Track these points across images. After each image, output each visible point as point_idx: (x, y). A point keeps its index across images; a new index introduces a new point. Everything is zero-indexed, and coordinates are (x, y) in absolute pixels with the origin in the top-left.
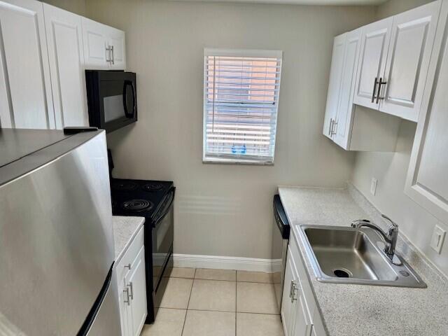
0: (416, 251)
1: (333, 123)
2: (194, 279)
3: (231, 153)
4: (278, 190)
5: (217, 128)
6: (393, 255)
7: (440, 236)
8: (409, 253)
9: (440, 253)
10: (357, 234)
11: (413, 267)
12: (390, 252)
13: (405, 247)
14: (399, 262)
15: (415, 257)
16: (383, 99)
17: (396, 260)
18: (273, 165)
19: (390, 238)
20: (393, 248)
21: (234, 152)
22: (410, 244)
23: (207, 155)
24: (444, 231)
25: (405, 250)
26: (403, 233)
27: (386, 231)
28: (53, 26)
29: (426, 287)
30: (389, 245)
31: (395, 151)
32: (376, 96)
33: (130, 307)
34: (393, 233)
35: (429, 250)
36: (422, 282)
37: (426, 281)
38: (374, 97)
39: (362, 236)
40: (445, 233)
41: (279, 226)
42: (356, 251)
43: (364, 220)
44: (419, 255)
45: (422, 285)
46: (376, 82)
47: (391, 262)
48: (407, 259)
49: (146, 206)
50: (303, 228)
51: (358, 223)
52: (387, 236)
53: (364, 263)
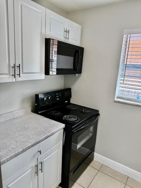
2: (99, 170)
3: (136, 98)
5: (127, 81)
21: (138, 98)
23: (118, 98)
28: (21, 6)
33: (42, 173)
49: (74, 120)
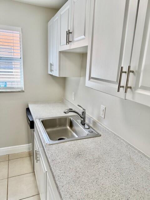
0: (94, 120)
1: (51, 65)
4: (28, 106)
6: (84, 124)
7: (103, 110)
8: (92, 122)
9: (104, 118)
10: (68, 118)
11: (94, 128)
12: (83, 124)
13: (90, 119)
14: (88, 127)
15: (95, 123)
16: (71, 42)
17: (86, 127)
18: (23, 91)
19: (82, 116)
20: (84, 121)
22: (91, 117)
24: (105, 107)
25: (90, 121)
26: (88, 114)
27: (81, 113)
29: (100, 136)
30: (82, 119)
31: (81, 77)
32: (68, 41)
34: (84, 114)
35: (99, 118)
36: (98, 134)
37: (100, 133)
38: (67, 42)
39: (71, 119)
40: (105, 108)
41: (28, 123)
42: (68, 127)
43: (70, 109)
44: (96, 122)
45: (98, 135)
46: (67, 34)
47: (85, 128)
48: (91, 125)
50: (41, 120)
51: (67, 111)
52: (81, 116)
53: (73, 132)
